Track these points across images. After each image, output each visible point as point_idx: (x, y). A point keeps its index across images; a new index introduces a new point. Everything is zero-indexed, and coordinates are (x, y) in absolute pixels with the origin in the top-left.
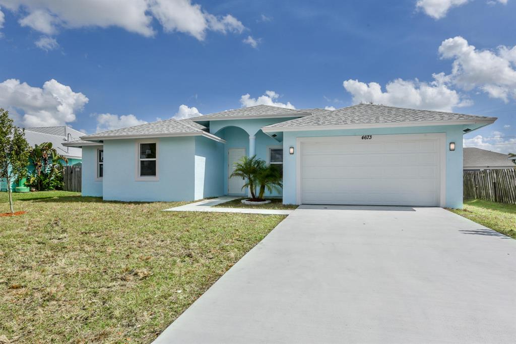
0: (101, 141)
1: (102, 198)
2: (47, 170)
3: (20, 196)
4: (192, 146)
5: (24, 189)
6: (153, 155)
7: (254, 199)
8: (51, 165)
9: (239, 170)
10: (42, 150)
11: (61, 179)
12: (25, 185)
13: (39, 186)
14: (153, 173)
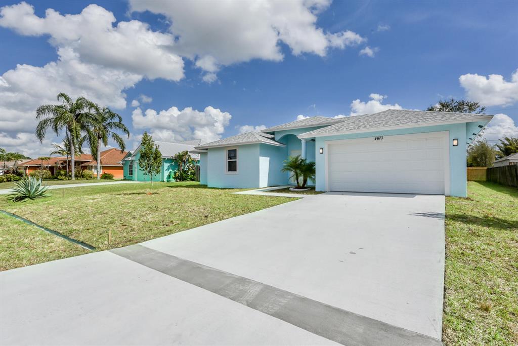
0: (207, 149)
1: (207, 186)
2: (186, 169)
3: (169, 184)
4: (258, 150)
5: (172, 180)
6: (235, 157)
7: (298, 187)
8: (188, 165)
9: (289, 166)
10: (183, 156)
11: (193, 174)
12: (173, 178)
13: (182, 178)
14: (235, 169)
